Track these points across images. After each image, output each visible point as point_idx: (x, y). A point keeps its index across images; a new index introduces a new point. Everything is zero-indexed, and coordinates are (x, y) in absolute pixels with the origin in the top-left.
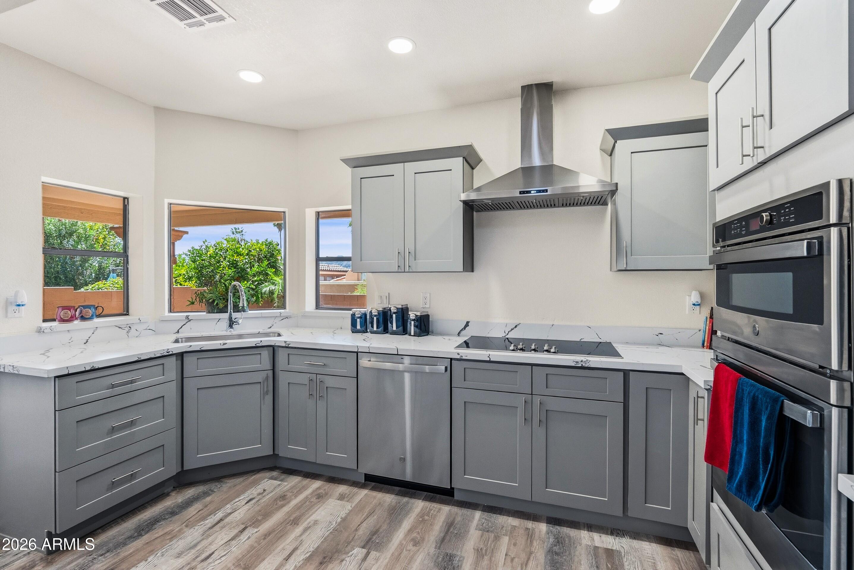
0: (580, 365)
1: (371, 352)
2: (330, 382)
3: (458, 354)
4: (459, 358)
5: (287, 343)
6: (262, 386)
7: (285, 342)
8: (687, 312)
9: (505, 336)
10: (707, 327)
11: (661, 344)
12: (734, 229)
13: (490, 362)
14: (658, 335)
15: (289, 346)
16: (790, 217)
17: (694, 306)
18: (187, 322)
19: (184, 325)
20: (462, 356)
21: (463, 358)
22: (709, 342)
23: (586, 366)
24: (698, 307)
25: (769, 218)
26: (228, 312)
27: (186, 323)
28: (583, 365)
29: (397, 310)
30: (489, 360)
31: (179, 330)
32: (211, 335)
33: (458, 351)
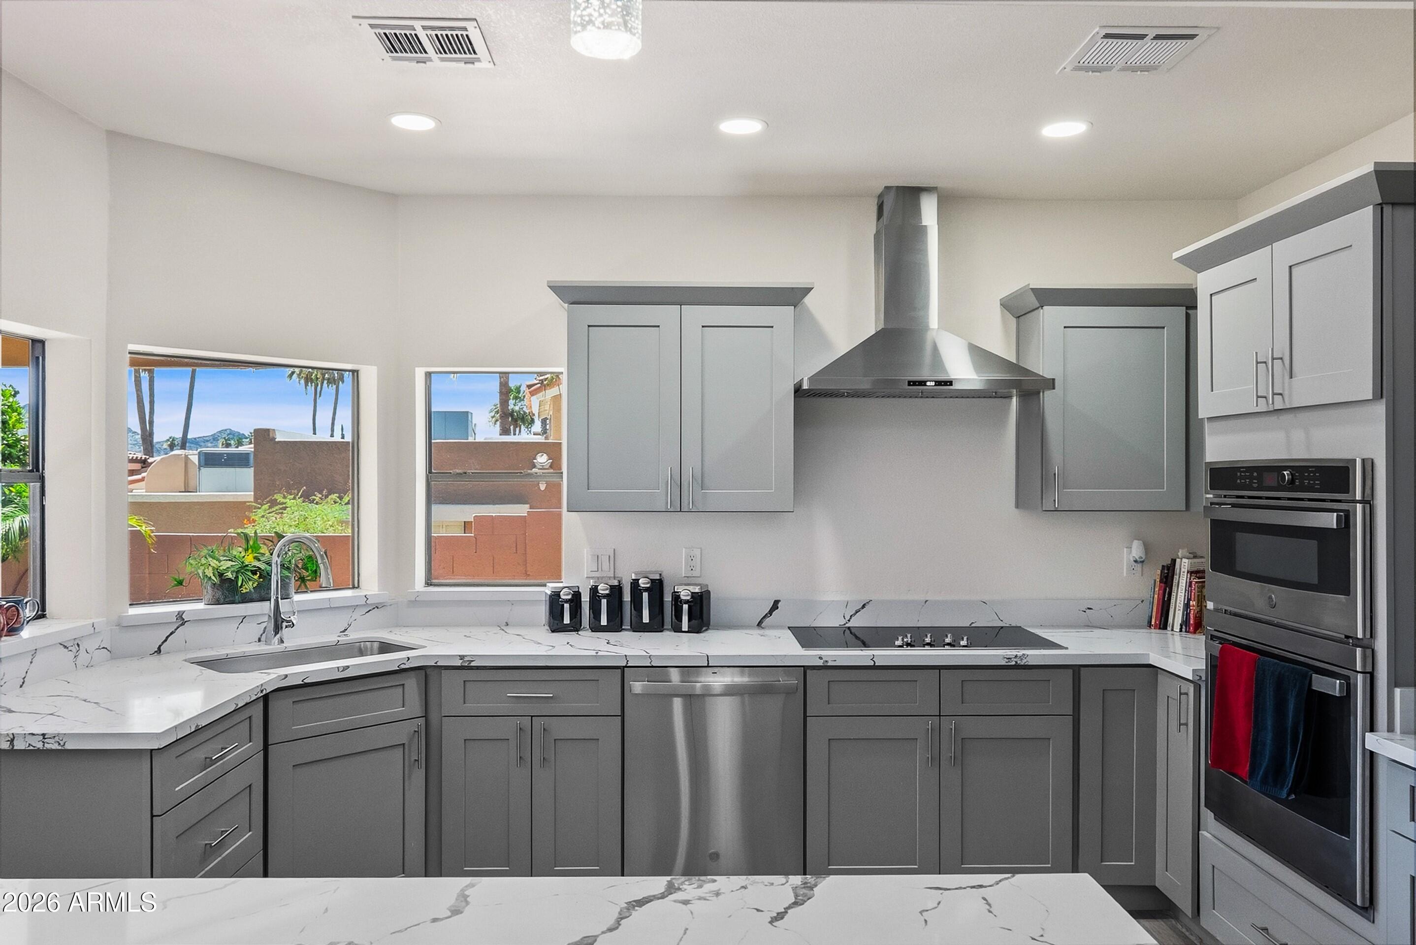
0: (1013, 663)
1: (654, 665)
2: (561, 729)
3: (821, 658)
4: (822, 665)
5: (466, 659)
6: (406, 750)
7: (462, 657)
8: (1125, 575)
9: (845, 624)
10: (1156, 596)
11: (1090, 625)
12: (1241, 478)
13: (874, 667)
14: (1085, 612)
15: (473, 664)
16: (1314, 482)
17: (1136, 564)
18: (178, 628)
19: (171, 634)
20: (826, 661)
21: (828, 664)
22: (1159, 618)
23: (1022, 664)
24: (1139, 565)
25: (1290, 477)
26: (270, 600)
27: (176, 629)
28: (1018, 662)
29: (652, 582)
30: (873, 664)
31: (160, 646)
32: (245, 652)
33: (819, 654)
